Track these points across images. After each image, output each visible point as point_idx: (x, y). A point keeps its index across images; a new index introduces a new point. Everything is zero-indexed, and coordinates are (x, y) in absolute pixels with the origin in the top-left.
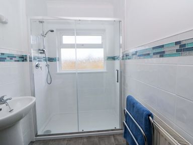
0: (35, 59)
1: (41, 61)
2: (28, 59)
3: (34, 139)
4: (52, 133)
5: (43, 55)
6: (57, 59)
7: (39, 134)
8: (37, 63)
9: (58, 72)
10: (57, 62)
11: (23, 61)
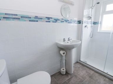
0: (85, 22)
1: (88, 24)
2: (81, 23)
3: (79, 61)
4: (87, 63)
5: (90, 20)
6: (99, 23)
7: (81, 60)
8: (86, 25)
9: (98, 31)
10: (99, 25)
11: (79, 23)
